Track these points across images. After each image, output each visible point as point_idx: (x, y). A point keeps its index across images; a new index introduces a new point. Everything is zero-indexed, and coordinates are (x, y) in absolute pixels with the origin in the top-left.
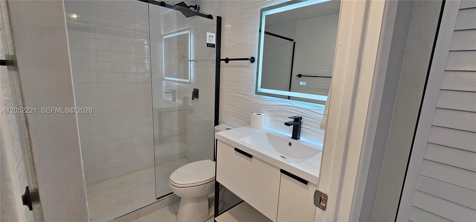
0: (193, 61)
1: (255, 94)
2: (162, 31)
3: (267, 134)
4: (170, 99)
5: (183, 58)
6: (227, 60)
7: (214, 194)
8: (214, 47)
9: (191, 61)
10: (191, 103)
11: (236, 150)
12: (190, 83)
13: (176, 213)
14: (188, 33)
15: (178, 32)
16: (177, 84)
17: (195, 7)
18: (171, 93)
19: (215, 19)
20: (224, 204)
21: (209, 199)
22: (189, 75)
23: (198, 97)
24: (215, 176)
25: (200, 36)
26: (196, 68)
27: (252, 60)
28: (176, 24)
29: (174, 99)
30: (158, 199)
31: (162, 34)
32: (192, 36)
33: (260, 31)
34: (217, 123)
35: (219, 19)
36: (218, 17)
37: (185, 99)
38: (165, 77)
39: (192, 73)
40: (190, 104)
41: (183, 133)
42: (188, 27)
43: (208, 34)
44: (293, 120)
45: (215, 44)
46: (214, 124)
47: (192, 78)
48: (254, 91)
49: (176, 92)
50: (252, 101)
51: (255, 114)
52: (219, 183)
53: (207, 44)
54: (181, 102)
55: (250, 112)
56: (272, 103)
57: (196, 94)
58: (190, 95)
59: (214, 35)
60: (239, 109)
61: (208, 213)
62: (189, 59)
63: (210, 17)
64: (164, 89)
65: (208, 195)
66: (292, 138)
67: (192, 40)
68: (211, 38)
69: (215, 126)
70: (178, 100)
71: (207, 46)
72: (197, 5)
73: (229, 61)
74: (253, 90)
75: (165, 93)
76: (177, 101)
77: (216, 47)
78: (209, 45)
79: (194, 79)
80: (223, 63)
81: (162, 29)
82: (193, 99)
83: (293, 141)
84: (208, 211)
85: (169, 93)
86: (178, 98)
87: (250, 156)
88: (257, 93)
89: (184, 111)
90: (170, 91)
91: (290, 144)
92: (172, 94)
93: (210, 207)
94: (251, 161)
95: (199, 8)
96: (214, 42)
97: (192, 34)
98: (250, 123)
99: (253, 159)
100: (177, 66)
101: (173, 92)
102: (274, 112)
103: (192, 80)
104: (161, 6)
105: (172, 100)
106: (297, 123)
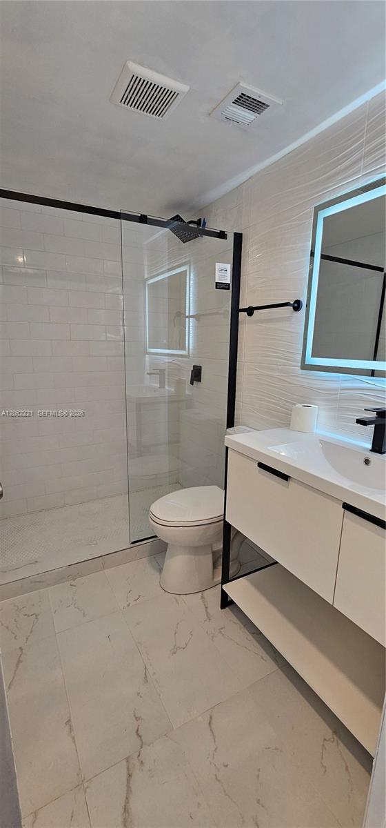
0: (192, 317)
1: (302, 369)
2: (146, 272)
3: (321, 440)
4: (156, 385)
5: (179, 316)
6: (250, 311)
7: (222, 546)
8: (229, 289)
9: (189, 317)
10: (188, 389)
11: (261, 465)
12: (188, 356)
13: (160, 570)
14: (186, 270)
15: (169, 270)
16: (166, 359)
17: (198, 223)
18: (158, 374)
19: (231, 238)
20: (241, 565)
21: (214, 553)
22: (187, 343)
23: (199, 380)
24: (223, 513)
25: (205, 271)
26: (197, 328)
27: (297, 306)
28: (167, 258)
29: (162, 386)
30: (133, 543)
31: (146, 277)
32: (192, 275)
33: (312, 254)
34: (231, 423)
35: (238, 238)
36: (235, 234)
37: (179, 383)
38: (149, 348)
39: (191, 339)
40: (187, 393)
41: (175, 441)
42: (186, 260)
43: (218, 266)
44: (374, 415)
45: (229, 284)
46: (226, 425)
47: (191, 347)
48: (299, 364)
49: (166, 373)
50: (295, 383)
51: (300, 405)
52: (230, 525)
53: (217, 283)
54: (173, 390)
55: (291, 403)
56: (335, 385)
57: (197, 374)
58: (188, 377)
59: (229, 267)
60: (270, 398)
61: (212, 577)
62: (187, 315)
63: (222, 235)
64: (148, 369)
65: (211, 546)
66: (371, 450)
67: (191, 282)
68: (223, 273)
69: (227, 428)
70: (169, 386)
71: (216, 288)
72: (201, 219)
73: (255, 311)
74: (298, 362)
75: (148, 374)
76: (167, 388)
77: (231, 289)
78: (220, 286)
79: (193, 349)
80: (243, 315)
81: (146, 267)
82: (192, 383)
83: (375, 457)
84: (211, 573)
85: (154, 374)
86: (169, 382)
87: (286, 477)
88: (304, 366)
89: (177, 404)
90: (155, 371)
91: (367, 462)
92: (158, 376)
93: (215, 566)
94: (288, 487)
95: (205, 223)
96: (228, 279)
97: (192, 271)
98: (290, 424)
99: (291, 483)
100: (167, 329)
101: (161, 373)
102: (337, 401)
103: (191, 351)
104: (140, 222)
105: (158, 386)
106: (381, 421)
